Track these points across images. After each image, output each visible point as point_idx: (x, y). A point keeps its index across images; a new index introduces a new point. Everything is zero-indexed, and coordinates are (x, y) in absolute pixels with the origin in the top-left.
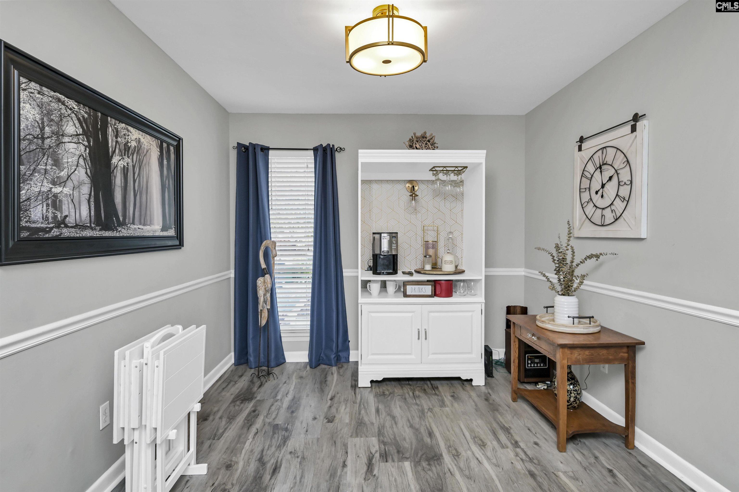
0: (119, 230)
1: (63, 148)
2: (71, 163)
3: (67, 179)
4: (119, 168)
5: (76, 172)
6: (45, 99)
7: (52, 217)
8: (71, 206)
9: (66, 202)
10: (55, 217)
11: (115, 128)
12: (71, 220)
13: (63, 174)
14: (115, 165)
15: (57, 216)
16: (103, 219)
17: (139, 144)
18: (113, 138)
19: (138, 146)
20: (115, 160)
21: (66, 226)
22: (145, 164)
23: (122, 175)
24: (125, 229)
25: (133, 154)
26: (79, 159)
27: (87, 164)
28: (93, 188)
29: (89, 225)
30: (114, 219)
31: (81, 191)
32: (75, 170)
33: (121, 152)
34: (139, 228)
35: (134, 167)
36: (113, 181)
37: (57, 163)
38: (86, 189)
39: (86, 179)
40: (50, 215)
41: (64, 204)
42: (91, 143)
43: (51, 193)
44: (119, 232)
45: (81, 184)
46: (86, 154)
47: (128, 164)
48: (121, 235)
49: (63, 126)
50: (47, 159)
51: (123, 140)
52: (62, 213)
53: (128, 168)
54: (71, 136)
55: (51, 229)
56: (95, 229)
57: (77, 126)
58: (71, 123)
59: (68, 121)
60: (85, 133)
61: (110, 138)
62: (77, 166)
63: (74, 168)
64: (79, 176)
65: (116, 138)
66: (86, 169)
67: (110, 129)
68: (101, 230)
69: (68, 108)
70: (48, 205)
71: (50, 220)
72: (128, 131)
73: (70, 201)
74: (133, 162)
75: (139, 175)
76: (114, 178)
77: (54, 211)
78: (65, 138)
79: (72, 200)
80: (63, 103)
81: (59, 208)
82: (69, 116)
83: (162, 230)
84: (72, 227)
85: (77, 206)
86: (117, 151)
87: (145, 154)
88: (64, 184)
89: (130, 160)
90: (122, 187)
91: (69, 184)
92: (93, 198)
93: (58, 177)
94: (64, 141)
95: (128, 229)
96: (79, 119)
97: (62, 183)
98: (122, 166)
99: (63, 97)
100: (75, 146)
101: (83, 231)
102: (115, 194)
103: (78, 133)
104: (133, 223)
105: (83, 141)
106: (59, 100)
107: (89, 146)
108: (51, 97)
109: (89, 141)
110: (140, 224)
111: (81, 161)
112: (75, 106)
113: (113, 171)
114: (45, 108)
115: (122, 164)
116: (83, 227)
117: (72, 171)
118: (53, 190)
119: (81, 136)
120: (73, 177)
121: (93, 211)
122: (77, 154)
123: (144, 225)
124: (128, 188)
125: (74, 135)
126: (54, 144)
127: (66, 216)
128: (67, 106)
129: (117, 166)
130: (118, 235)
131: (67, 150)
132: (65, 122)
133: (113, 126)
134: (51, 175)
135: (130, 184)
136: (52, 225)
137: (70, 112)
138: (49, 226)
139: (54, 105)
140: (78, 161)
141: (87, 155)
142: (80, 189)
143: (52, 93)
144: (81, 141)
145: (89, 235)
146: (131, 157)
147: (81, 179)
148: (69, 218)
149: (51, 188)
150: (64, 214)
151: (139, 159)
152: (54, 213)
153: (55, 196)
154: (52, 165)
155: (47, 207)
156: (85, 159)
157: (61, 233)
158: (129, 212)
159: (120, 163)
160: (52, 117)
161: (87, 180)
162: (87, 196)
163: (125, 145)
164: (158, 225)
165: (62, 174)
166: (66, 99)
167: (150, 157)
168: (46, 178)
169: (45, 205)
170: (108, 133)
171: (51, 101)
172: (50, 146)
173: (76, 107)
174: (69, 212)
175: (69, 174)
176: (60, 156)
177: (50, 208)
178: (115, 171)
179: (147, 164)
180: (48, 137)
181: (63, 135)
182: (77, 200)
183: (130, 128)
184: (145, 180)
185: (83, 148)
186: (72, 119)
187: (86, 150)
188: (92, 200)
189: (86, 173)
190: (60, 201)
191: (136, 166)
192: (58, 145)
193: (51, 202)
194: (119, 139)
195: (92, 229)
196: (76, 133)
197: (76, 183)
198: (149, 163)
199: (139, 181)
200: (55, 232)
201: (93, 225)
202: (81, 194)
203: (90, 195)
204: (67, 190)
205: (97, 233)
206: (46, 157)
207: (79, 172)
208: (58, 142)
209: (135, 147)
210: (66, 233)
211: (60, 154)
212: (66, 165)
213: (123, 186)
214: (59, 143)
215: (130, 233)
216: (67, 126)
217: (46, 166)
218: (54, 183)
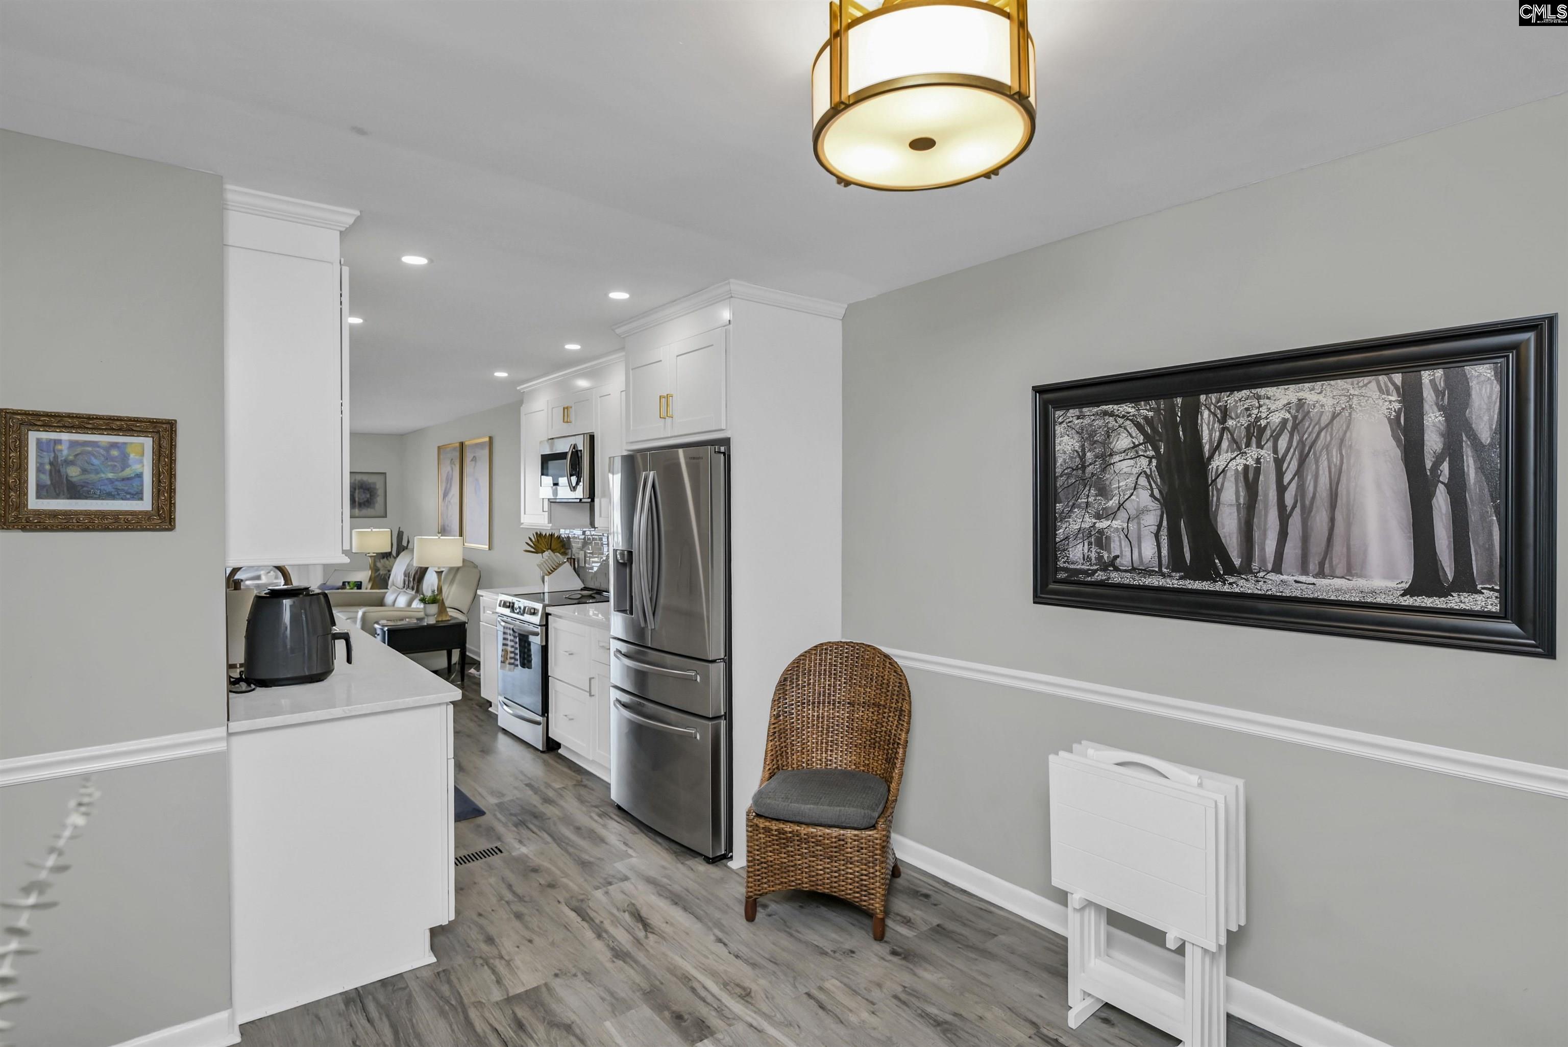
0: (1231, 580)
1: (1112, 471)
2: (1124, 488)
3: (1119, 509)
4: (1230, 474)
5: (1133, 497)
6: (1087, 421)
7: (1095, 557)
8: (1125, 543)
9: (1117, 539)
10: (1100, 558)
11: (1219, 408)
12: (1124, 562)
13: (1113, 503)
14: (1220, 471)
15: (1103, 556)
16: (1188, 562)
17: (1297, 411)
18: (1213, 427)
19: (1295, 418)
20: (1218, 462)
21: (1116, 569)
22: (1327, 447)
23: (1241, 484)
24: (1247, 580)
25: (1276, 439)
26: (1137, 479)
27: (1152, 483)
28: (1165, 516)
29: (1157, 569)
30: (1217, 561)
31: (1142, 522)
32: (1132, 494)
33: (1236, 443)
34: (1296, 582)
35: (1279, 463)
36: (1215, 499)
37: (1104, 491)
38: (1151, 519)
39: (1153, 504)
40: (1093, 555)
41: (1114, 542)
42: (1162, 450)
43: (1095, 530)
44: (1231, 584)
45: (1142, 512)
46: (1151, 469)
47: (1258, 461)
48: (1237, 590)
49: (1111, 443)
50: (1089, 490)
51: (1244, 421)
52: (1110, 553)
53: (1258, 470)
54: (1124, 452)
55: (1095, 571)
56: (1170, 576)
57: (1134, 435)
58: (1124, 435)
59: (1119, 434)
60: (1148, 439)
61: (1205, 427)
62: (1135, 489)
63: (1128, 493)
64: (1138, 502)
65: (1223, 421)
66: (1152, 489)
67: (1206, 413)
68: (1181, 578)
69: (1119, 417)
70: (1090, 544)
71: (1094, 561)
72: (1259, 398)
73: (1122, 536)
74: (1275, 451)
75: (1299, 473)
76: (1215, 492)
77: (1098, 551)
78: (1114, 457)
79: (1126, 536)
80: (1112, 414)
81: (1105, 545)
82: (1120, 426)
83: (1406, 593)
84: (1126, 571)
85: (1135, 543)
86: (1225, 444)
87: (1323, 425)
88: (1113, 516)
89: (1266, 454)
90: (1238, 505)
91: (1122, 514)
92: (1166, 530)
93: (1103, 509)
94: (1112, 462)
95: (1258, 581)
96: (1138, 426)
97: (1111, 514)
98: (1240, 468)
99: (1111, 406)
100: (1132, 462)
101: (1145, 578)
102: (1219, 519)
103: (1137, 443)
104: (1277, 568)
105: (1146, 451)
106: (1105, 413)
107: (1158, 456)
108: (1093, 415)
109: (1156, 449)
110: (1305, 571)
111: (1143, 481)
112: (1130, 410)
113: (1214, 481)
114: (1087, 431)
115: (1239, 464)
116: (1148, 572)
117: (1126, 497)
118: (1097, 525)
119: (1141, 447)
120: (1127, 505)
121: (1166, 549)
122: (1135, 472)
123: (1321, 574)
124: (1260, 506)
125: (1129, 449)
126: (1098, 470)
127: (1118, 556)
128: (1117, 416)
129: (1223, 471)
130: (1226, 588)
131: (1117, 472)
132: (1115, 436)
133: (1212, 407)
134: (1094, 508)
135: (1266, 496)
136: (1095, 567)
137: (1120, 421)
138: (1092, 568)
139: (1099, 422)
140: (1136, 482)
141: (1154, 468)
142: (1139, 519)
143: (1095, 410)
144: (1141, 453)
145: (1156, 584)
146: (1270, 444)
147: (1142, 505)
148: (1122, 558)
149: (1095, 523)
150: (1113, 555)
151: (1302, 442)
152: (1099, 553)
153: (1101, 532)
154: (1097, 495)
155: (1089, 545)
156: (1148, 477)
157: (1109, 578)
158: (1263, 549)
159: (1233, 465)
160: (1095, 439)
161: (1154, 506)
162: (1154, 529)
163: (1248, 428)
164: (1388, 576)
165: (1111, 502)
166: (1116, 407)
167: (1348, 427)
168: (1088, 512)
169: (1086, 544)
170: (1199, 421)
171: (1094, 420)
172: (1092, 473)
173: (1133, 410)
174: (1121, 552)
175: (1121, 502)
176: (1108, 483)
177: (1093, 546)
178: (1219, 480)
179: (1335, 443)
180: (1090, 464)
181: (1111, 455)
182: (1135, 535)
183: (1262, 391)
184: (1324, 480)
185: (1144, 462)
186: (1125, 429)
187: (1150, 462)
188: (1164, 532)
189: (1152, 495)
190: (1108, 538)
191: (1288, 458)
192: (1104, 470)
193: (1095, 539)
194: (1230, 423)
195: (1164, 575)
196: (1132, 445)
197: (1133, 512)
198: (1342, 441)
199: (1301, 488)
200: (1100, 576)
201: (1164, 570)
202: (1142, 526)
203: (1160, 526)
204: (1116, 524)
205: (1174, 582)
206: (1087, 488)
207: (1138, 497)
208: (1103, 466)
209: (1284, 422)
210: (1116, 577)
211: (1107, 479)
212: (1117, 492)
213: (1242, 501)
214: (1106, 466)
215: (1265, 588)
216: (1117, 441)
217: (1088, 498)
218: (1098, 517)
